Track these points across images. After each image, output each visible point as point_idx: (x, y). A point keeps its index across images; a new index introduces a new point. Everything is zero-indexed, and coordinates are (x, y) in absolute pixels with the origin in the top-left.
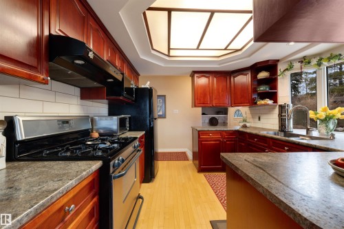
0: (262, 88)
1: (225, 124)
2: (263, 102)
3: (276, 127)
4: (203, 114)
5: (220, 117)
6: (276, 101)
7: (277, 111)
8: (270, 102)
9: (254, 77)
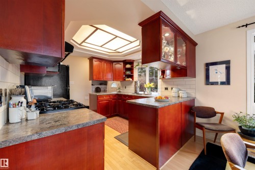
0: (128, 73)
1: (105, 91)
2: (128, 79)
3: (133, 92)
4: (92, 85)
5: (102, 87)
6: (133, 80)
7: (134, 84)
8: (131, 80)
9: (124, 66)
